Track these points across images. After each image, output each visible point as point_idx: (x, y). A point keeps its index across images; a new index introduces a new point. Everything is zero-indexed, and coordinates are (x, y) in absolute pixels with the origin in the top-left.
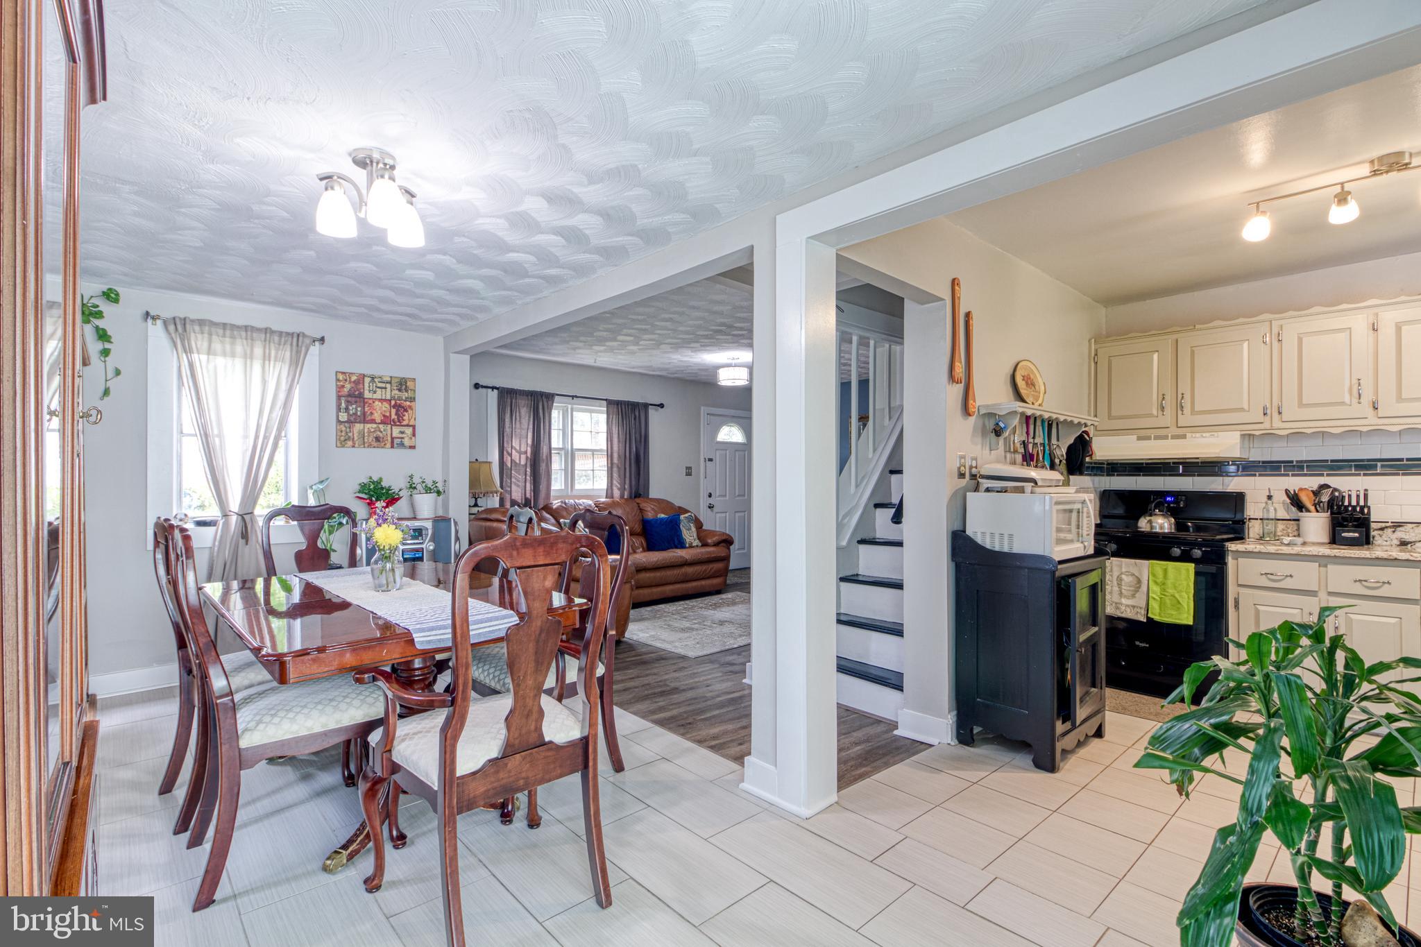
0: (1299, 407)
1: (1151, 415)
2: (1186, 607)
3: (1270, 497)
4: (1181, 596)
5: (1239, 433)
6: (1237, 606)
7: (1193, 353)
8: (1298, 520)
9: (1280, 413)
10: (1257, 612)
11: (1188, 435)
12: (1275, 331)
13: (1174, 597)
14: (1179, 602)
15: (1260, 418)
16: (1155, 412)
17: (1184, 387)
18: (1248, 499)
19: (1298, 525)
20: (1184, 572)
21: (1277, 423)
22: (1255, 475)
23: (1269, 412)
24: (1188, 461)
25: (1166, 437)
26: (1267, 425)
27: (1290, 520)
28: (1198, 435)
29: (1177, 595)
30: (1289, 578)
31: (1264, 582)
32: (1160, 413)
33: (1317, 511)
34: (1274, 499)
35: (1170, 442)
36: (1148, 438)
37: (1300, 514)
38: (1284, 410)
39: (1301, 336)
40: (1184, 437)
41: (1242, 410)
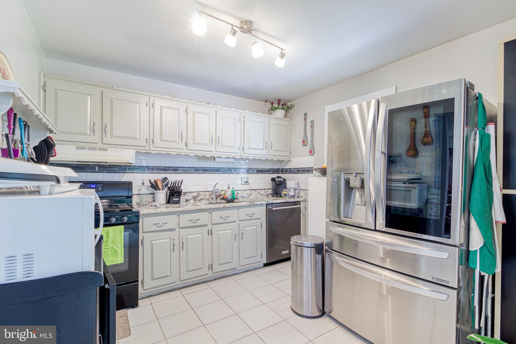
0: (161, 141)
1: (85, 134)
2: (120, 253)
3: (143, 184)
4: (117, 247)
5: (134, 151)
6: (142, 244)
7: (112, 102)
8: (154, 194)
9: (153, 142)
10: (152, 244)
11: (109, 149)
12: (152, 102)
13: (113, 248)
14: (116, 251)
15: (145, 144)
16: (89, 133)
17: (107, 120)
18: (134, 185)
19: (154, 197)
20: (118, 232)
21: (152, 148)
22: (134, 173)
23: (148, 142)
24: (101, 164)
25: (95, 149)
26: (147, 148)
27: (149, 194)
28: (114, 149)
29: (115, 247)
30: (165, 224)
31: (156, 228)
32: (92, 134)
33: (163, 190)
34: (145, 184)
35: (97, 152)
36: (84, 148)
37: (155, 191)
38: (155, 141)
39: (162, 107)
40: (106, 150)
41: (136, 138)
